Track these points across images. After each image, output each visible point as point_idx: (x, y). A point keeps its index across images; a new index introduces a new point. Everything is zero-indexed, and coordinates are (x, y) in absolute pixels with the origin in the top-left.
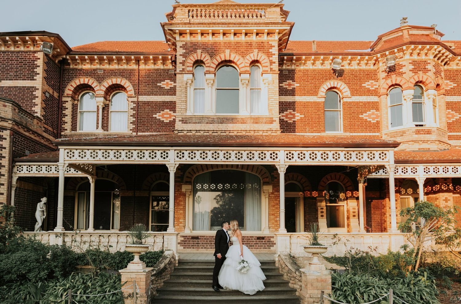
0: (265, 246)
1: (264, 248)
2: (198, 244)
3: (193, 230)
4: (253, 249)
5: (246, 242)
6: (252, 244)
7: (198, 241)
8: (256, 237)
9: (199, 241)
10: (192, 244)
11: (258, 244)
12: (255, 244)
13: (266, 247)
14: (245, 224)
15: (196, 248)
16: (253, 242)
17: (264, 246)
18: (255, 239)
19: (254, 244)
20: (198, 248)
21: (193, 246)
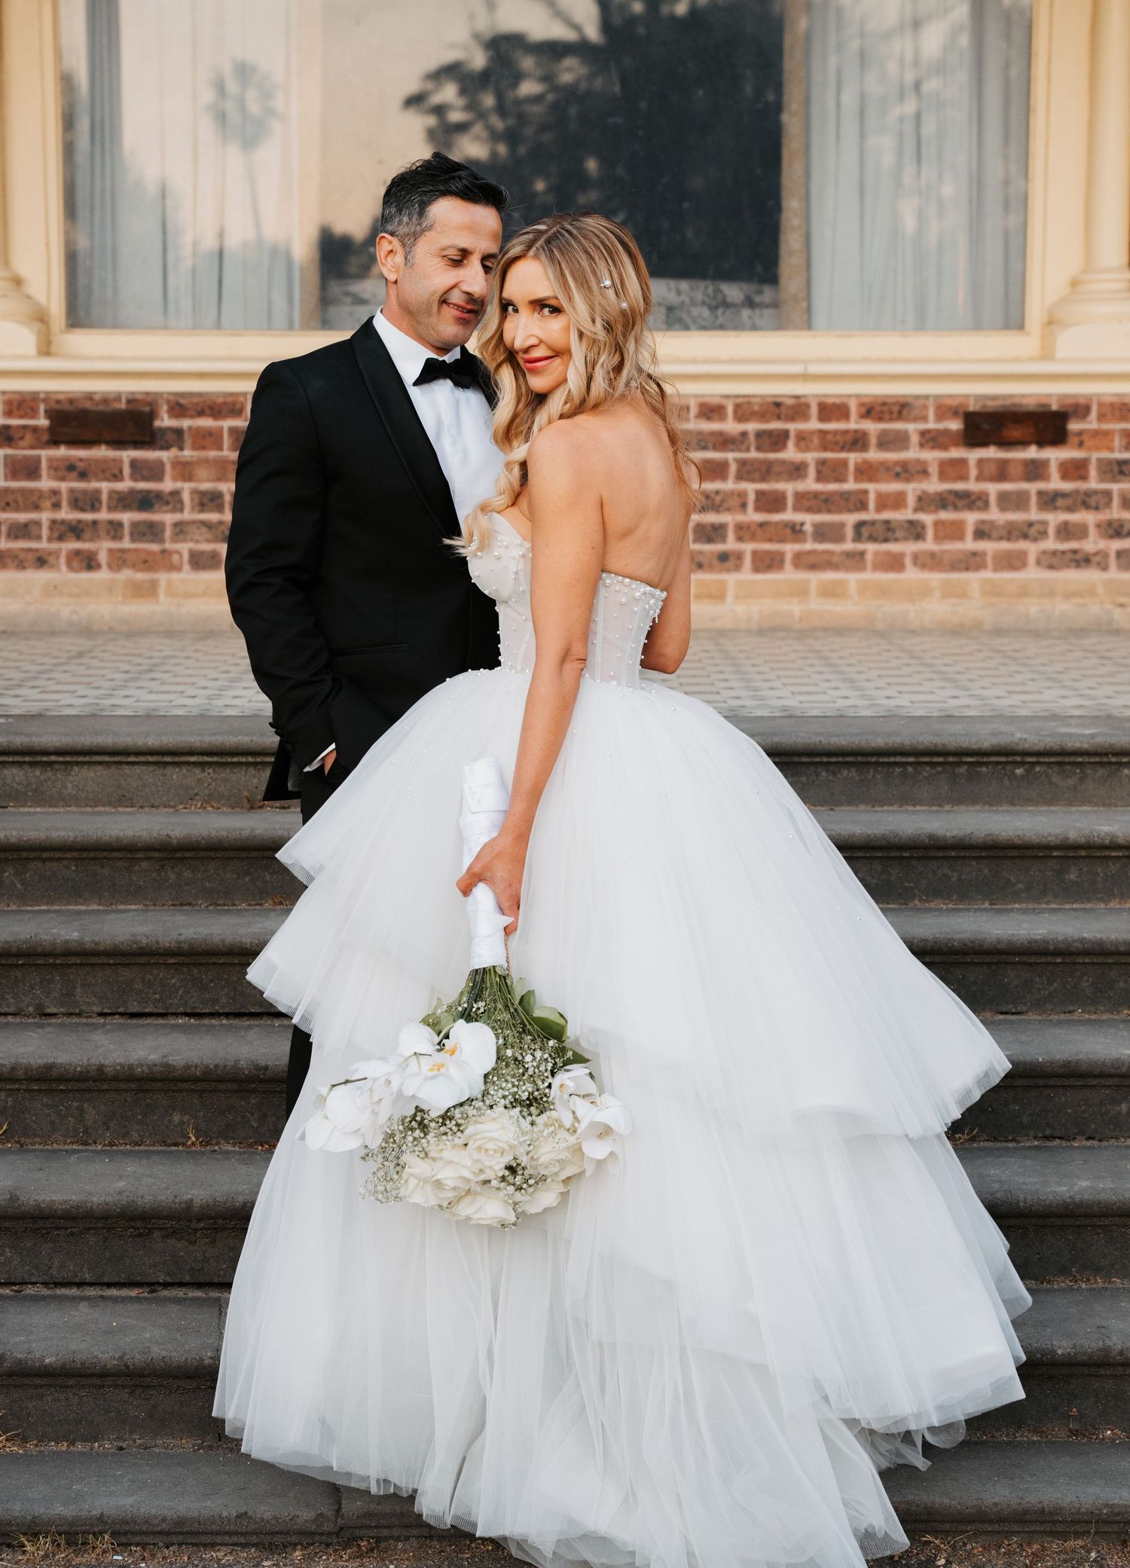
0: (1080, 533)
1: (1053, 561)
2: (145, 501)
3: (77, 315)
4: (912, 574)
5: (810, 484)
6: (897, 501)
7: (140, 470)
8: (945, 410)
9: (154, 472)
10: (66, 514)
11: (973, 501)
12: (941, 502)
13: (1091, 544)
14: (790, 241)
15: (119, 560)
16: (906, 472)
17: (1066, 531)
18: (930, 439)
19: (925, 502)
20: (147, 563)
21: (76, 530)
